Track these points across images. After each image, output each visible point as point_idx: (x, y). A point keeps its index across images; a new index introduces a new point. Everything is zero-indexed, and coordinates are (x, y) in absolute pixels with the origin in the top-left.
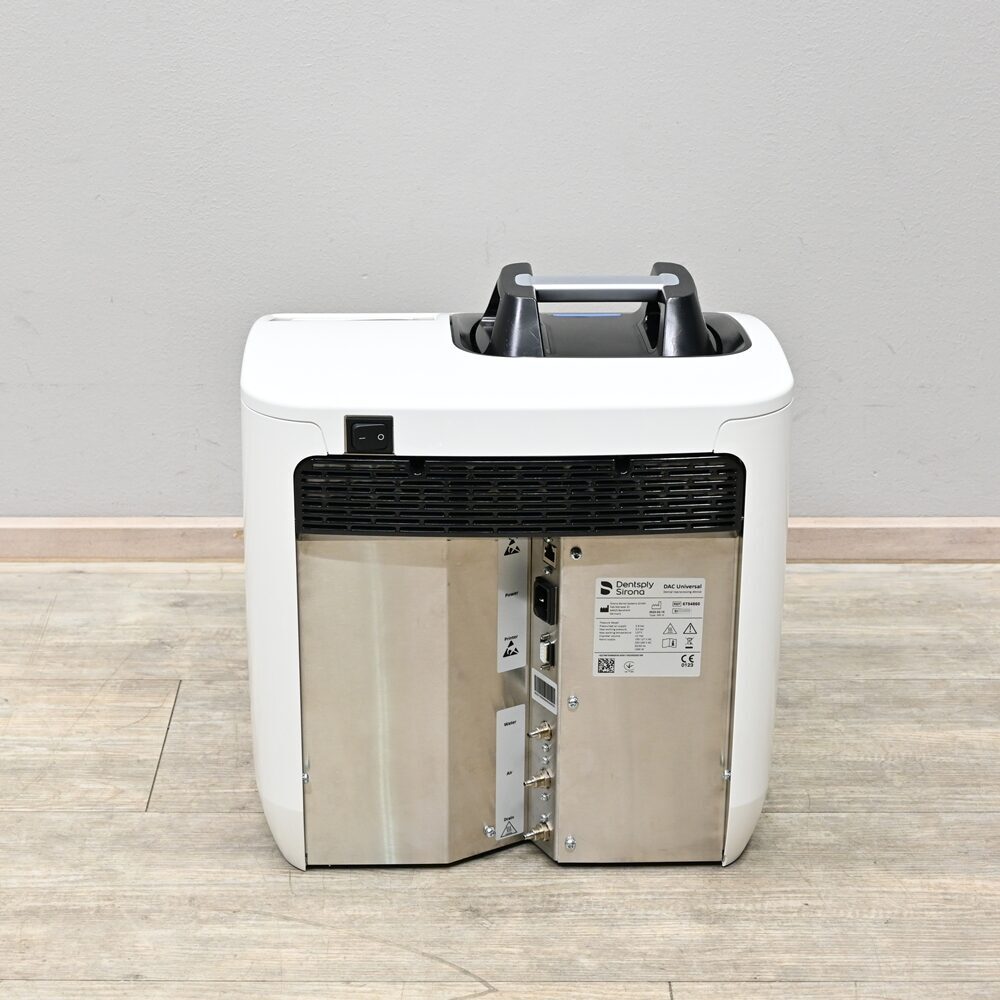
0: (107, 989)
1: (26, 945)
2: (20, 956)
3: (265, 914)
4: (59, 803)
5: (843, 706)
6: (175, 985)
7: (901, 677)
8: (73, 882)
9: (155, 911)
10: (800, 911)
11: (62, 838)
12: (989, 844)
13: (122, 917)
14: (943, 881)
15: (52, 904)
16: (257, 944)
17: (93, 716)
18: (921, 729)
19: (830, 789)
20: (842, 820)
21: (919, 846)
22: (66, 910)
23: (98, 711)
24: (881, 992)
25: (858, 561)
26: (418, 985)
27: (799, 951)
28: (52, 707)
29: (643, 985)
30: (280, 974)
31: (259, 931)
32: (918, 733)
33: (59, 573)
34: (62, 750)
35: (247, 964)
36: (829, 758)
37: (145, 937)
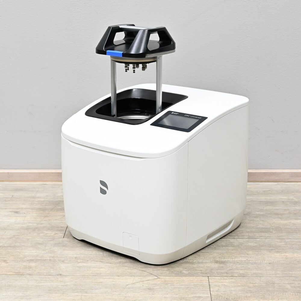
0: (52, 277)
1: (30, 268)
2: (28, 270)
3: (96, 261)
4: (39, 236)
5: (259, 215)
6: (71, 277)
7: (276, 208)
8: (43, 254)
9: (66, 260)
10: (245, 261)
11: (39, 244)
12: (299, 246)
13: (56, 261)
14: (286, 254)
15: (37, 258)
16: (94, 268)
17: (49, 217)
18: (281, 220)
19: (254, 234)
20: (258, 241)
21: (279, 247)
22: (41, 260)
23: (50, 216)
24: (267, 279)
25: (265, 182)
26: (138, 277)
27: (244, 270)
28: (37, 215)
29: (201, 277)
30: (100, 274)
31: (94, 265)
32: (280, 221)
33: (39, 184)
34: (40, 224)
35: (91, 272)
36: (255, 227)
37: (63, 266)
